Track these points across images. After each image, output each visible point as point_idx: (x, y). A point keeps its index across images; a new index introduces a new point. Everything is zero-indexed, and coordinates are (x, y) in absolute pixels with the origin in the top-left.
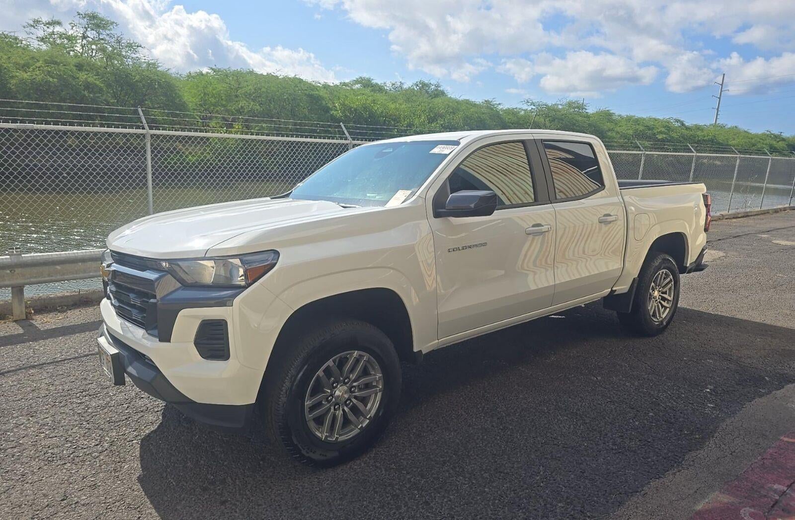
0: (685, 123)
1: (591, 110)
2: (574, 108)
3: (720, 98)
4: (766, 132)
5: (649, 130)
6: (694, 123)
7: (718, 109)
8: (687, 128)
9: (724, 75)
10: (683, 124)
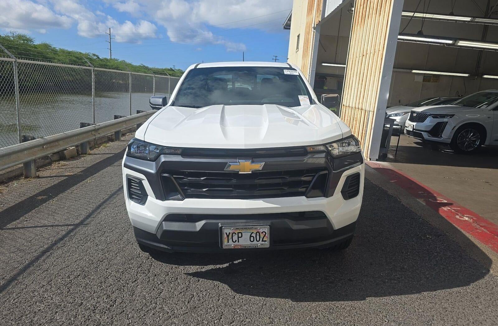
0: (99, 56)
1: (37, 42)
2: (24, 40)
3: (110, 43)
4: (141, 65)
5: (79, 59)
6: (105, 57)
7: (110, 49)
8: (101, 60)
9: (110, 28)
10: (98, 58)
